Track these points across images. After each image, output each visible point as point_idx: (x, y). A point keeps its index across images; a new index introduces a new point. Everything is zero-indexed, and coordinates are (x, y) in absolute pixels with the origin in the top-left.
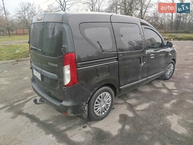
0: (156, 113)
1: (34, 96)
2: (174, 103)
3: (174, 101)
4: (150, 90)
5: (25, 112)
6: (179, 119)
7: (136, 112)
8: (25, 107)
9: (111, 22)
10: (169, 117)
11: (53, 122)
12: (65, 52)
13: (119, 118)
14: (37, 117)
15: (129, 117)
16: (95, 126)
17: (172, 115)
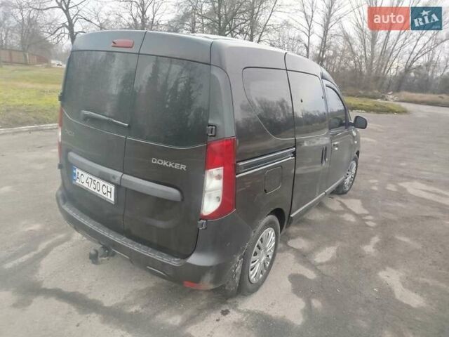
0: (355, 266)
1: (55, 239)
2: (377, 244)
3: (376, 240)
4: (322, 216)
5: (49, 288)
6: (401, 278)
7: (318, 267)
8: (41, 272)
9: (286, 70)
10: (382, 275)
11: (142, 308)
12: (214, 136)
13: (290, 284)
14: (91, 297)
15: (310, 280)
16: (248, 308)
17: (385, 269)
